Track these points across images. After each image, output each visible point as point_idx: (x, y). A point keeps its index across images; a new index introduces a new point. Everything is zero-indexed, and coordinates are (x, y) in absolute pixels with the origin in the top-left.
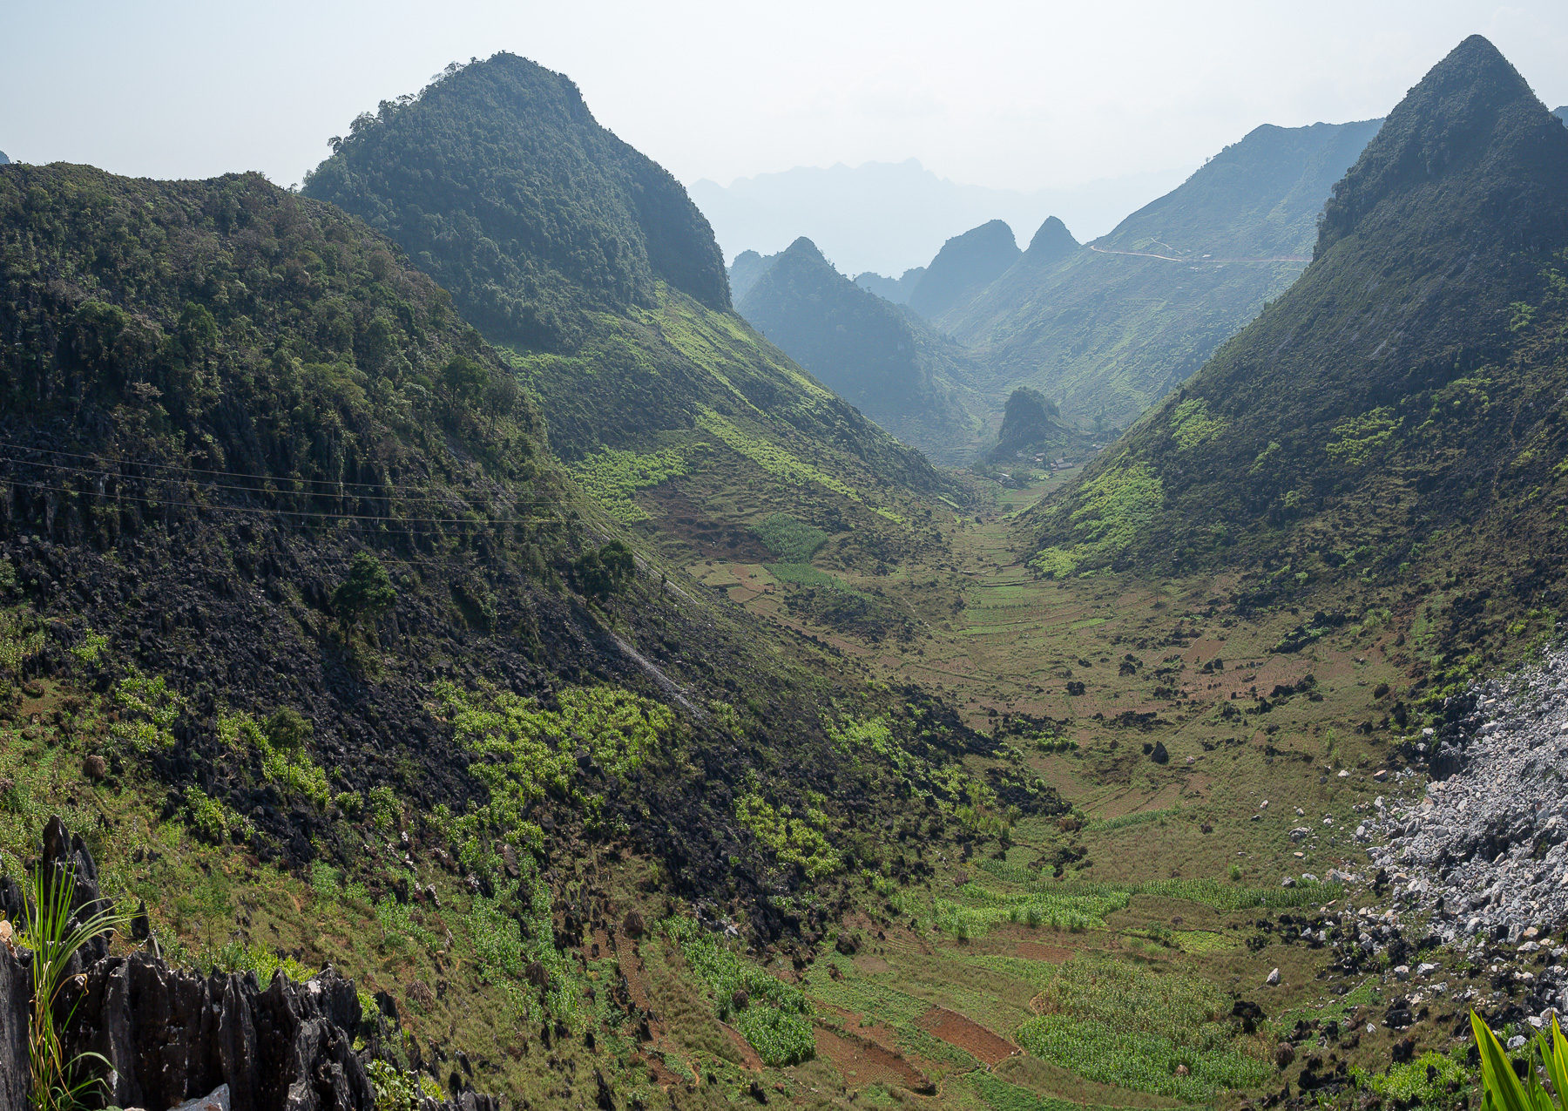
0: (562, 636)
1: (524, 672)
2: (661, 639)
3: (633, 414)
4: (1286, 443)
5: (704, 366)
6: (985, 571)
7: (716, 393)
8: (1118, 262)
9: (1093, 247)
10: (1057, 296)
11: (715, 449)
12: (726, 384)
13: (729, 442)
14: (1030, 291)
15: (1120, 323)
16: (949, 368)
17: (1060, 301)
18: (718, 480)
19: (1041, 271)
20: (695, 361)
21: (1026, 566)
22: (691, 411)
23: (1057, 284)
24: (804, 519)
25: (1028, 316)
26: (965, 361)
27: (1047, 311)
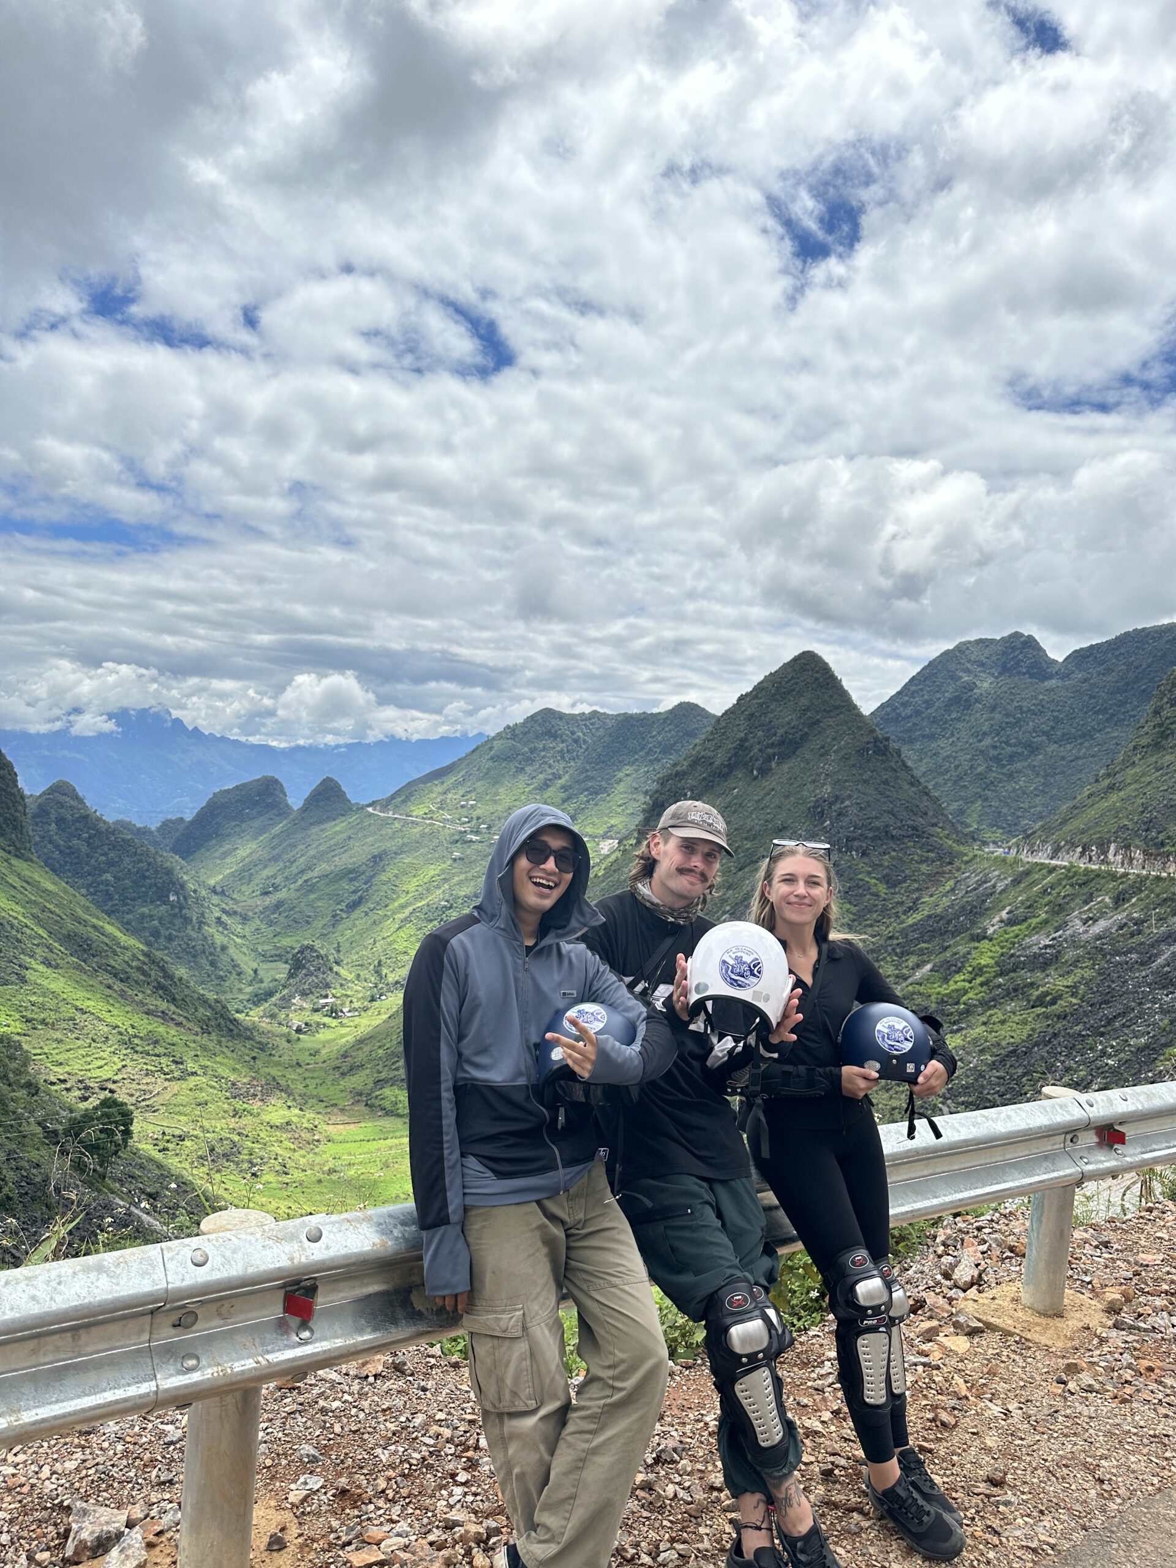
5: (20, 917)
6: (329, 1110)
7: (37, 945)
8: (397, 825)
9: (370, 809)
10: (333, 854)
11: (51, 1004)
12: (45, 936)
13: (65, 996)
14: (302, 847)
15: (397, 883)
16: (219, 918)
17: (337, 859)
18: (58, 1035)
19: (315, 830)
20: (11, 913)
21: (367, 1105)
22: (20, 966)
23: (332, 842)
24: (153, 1069)
25: (302, 872)
26: (235, 913)
27: (323, 867)
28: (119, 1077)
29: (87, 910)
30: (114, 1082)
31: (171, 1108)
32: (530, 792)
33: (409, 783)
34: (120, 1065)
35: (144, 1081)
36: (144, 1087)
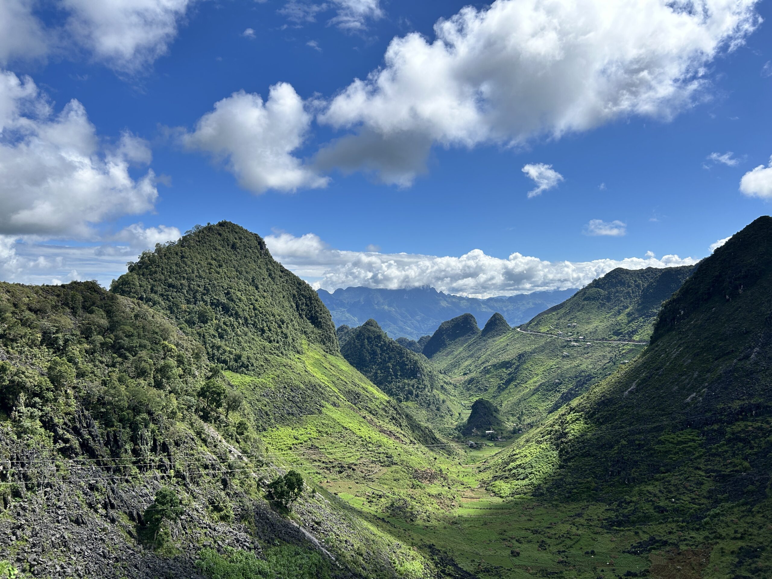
0: (266, 522)
1: (248, 542)
2: (313, 521)
3: (291, 407)
4: (631, 443)
5: (326, 383)
6: (465, 490)
7: (332, 396)
8: (532, 338)
9: (518, 329)
10: (499, 353)
11: (332, 424)
12: (337, 392)
13: (339, 421)
14: (484, 350)
15: (532, 369)
16: (442, 386)
17: (500, 356)
18: (333, 440)
19: (490, 340)
20: (322, 380)
21: (486, 489)
22: (320, 406)
23: (498, 347)
24: (375, 460)
25: (483, 363)
26: (451, 383)
27: (494, 361)
28: (359, 462)
29: (361, 379)
30: (355, 465)
31: (382, 481)
32: (609, 317)
33: (539, 315)
34: (359, 457)
35: (370, 466)
36: (369, 469)
